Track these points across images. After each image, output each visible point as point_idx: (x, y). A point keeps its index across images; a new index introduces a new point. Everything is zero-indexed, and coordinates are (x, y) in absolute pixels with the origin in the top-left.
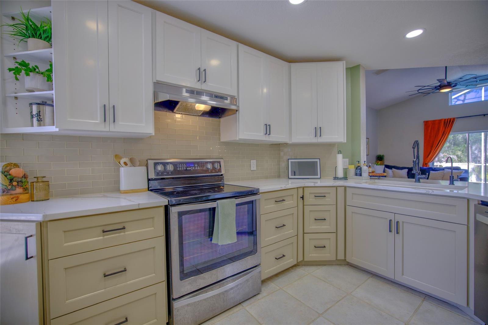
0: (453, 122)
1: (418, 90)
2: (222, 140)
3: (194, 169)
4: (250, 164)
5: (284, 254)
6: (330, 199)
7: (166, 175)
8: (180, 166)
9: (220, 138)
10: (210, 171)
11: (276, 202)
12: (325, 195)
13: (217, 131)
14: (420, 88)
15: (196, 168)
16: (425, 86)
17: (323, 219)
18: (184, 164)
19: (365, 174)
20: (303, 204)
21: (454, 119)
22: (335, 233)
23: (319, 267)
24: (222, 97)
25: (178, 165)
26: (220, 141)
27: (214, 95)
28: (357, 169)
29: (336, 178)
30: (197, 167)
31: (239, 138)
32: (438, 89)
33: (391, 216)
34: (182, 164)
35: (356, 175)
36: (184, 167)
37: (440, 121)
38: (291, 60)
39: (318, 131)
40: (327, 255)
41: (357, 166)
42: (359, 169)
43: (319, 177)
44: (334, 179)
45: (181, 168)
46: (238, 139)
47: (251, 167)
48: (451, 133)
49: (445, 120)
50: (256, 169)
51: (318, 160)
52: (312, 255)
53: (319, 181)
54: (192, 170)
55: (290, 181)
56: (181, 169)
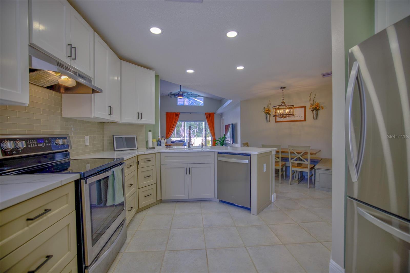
0: (179, 115)
1: (168, 94)
2: (63, 116)
3: (45, 145)
4: (85, 140)
5: (132, 207)
6: (152, 162)
7: (15, 154)
8: (31, 143)
9: (61, 113)
10: (59, 147)
11: (128, 168)
12: (150, 160)
13: (59, 106)
14: (170, 93)
15: (47, 145)
16: (172, 93)
17: (149, 176)
18: (35, 141)
19: (163, 145)
20: (138, 167)
21: (179, 113)
22: (155, 184)
23: (147, 210)
24: (83, 76)
25: (28, 141)
26: (61, 116)
27: (78, 74)
28: (158, 141)
29: (148, 148)
30: (48, 143)
31: (94, 116)
32: (177, 96)
33: (186, 166)
34: (33, 141)
35: (158, 145)
36: (35, 144)
37: (174, 113)
38: (121, 58)
39: (140, 115)
40: (151, 200)
41: (158, 140)
42: (159, 142)
43: (136, 148)
44: (147, 149)
45: (32, 144)
46: (92, 117)
47: (85, 143)
48: (178, 121)
49: (176, 113)
50: (89, 145)
51: (135, 136)
52: (144, 203)
53: (136, 151)
54: (43, 146)
55: (116, 153)
56: (32, 146)
